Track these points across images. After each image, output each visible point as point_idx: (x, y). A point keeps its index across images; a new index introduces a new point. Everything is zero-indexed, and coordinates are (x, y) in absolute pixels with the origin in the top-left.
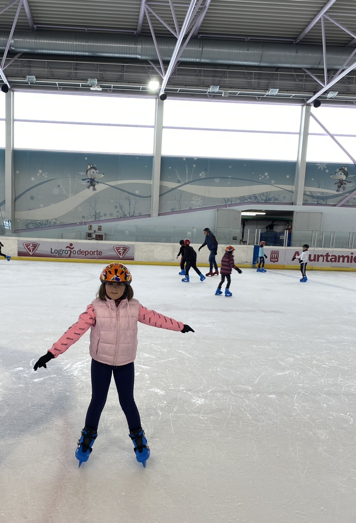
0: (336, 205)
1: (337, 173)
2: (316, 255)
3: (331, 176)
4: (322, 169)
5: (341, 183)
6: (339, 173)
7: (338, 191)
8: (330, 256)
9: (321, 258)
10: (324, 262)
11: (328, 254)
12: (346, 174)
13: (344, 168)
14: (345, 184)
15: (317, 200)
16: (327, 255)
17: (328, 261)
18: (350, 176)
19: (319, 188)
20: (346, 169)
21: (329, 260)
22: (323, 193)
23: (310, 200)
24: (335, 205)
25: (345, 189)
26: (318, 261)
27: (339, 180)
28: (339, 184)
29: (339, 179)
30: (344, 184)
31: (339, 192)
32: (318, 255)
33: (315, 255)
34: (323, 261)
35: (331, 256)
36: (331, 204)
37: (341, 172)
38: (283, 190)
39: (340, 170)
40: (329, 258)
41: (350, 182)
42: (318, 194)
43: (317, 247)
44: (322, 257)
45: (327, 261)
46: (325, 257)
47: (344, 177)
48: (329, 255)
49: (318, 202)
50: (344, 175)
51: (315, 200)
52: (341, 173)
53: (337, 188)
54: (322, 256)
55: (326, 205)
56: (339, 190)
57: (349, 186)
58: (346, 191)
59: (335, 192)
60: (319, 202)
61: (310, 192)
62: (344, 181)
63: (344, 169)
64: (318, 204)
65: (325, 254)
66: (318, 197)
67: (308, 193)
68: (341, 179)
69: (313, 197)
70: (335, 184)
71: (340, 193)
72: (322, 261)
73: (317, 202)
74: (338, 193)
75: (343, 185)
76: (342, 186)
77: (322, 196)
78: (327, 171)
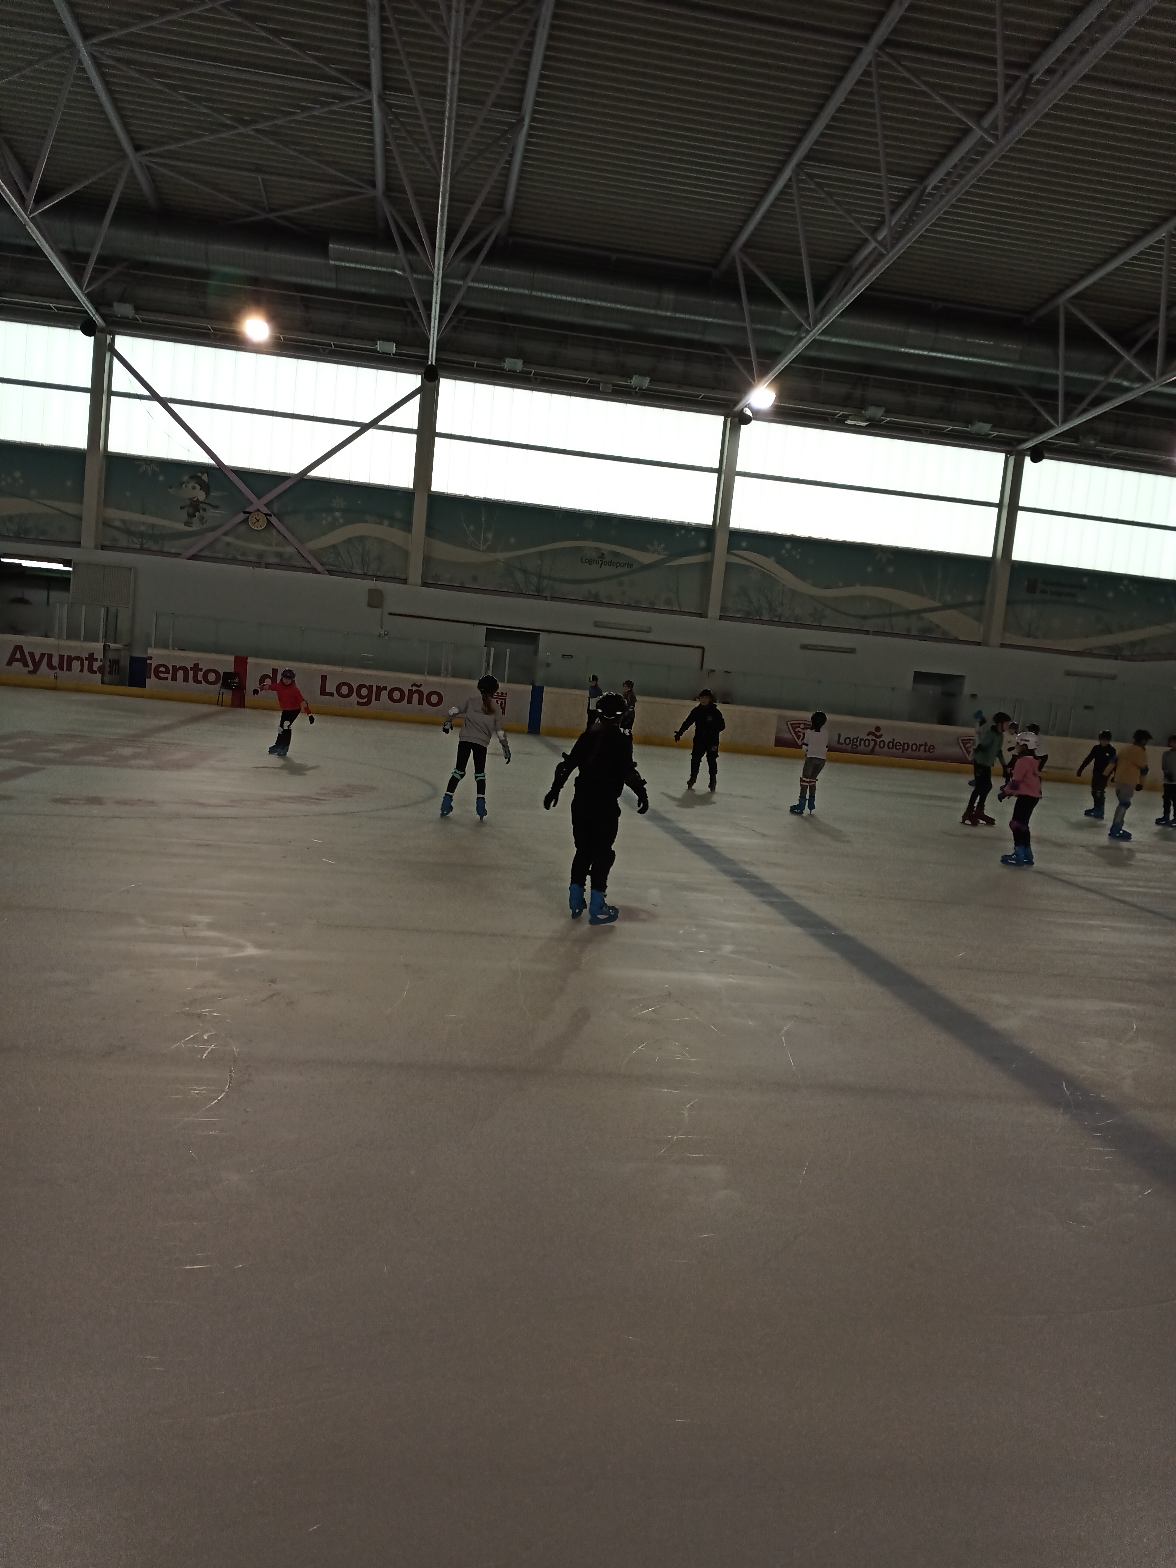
0: (181, 554)
1: (184, 485)
2: (64, 656)
3: (170, 490)
4: (150, 473)
5: (195, 506)
6: (190, 486)
7: (188, 524)
8: (97, 661)
9: (76, 665)
10: (83, 672)
11: (91, 655)
12: (205, 488)
13: (199, 474)
14: (205, 510)
15: (139, 541)
16: (91, 658)
17: (95, 672)
18: (213, 494)
19: (143, 514)
20: (205, 477)
21: (95, 668)
22: (153, 526)
23: (123, 541)
24: (177, 555)
25: (204, 521)
26: (69, 669)
27: (188, 502)
28: (191, 510)
29: (190, 499)
30: (201, 511)
31: (192, 527)
32: (68, 656)
33: (62, 657)
34: (80, 672)
35: (99, 660)
36: (173, 551)
37: (193, 484)
38: (57, 512)
39: (192, 477)
40: (96, 665)
41: (216, 507)
42: (143, 528)
43: (69, 637)
44: (78, 661)
45: (91, 670)
46: (86, 663)
47: (201, 496)
48: (95, 657)
49: (142, 544)
50: (202, 491)
51: (135, 540)
52: (194, 486)
53: (185, 517)
54: (78, 658)
55: (161, 553)
56: (191, 523)
57: (212, 515)
58: (205, 526)
59: (181, 527)
60: (145, 546)
61: (124, 521)
62: (202, 502)
63: (200, 477)
64: (142, 550)
65: (85, 655)
66: (142, 535)
67: (118, 524)
68: (195, 499)
69: (129, 533)
70: (182, 508)
71: (194, 528)
72: (79, 670)
73: (139, 546)
74: (187, 528)
75: (199, 512)
76: (197, 514)
77: (150, 532)
78: (161, 478)
